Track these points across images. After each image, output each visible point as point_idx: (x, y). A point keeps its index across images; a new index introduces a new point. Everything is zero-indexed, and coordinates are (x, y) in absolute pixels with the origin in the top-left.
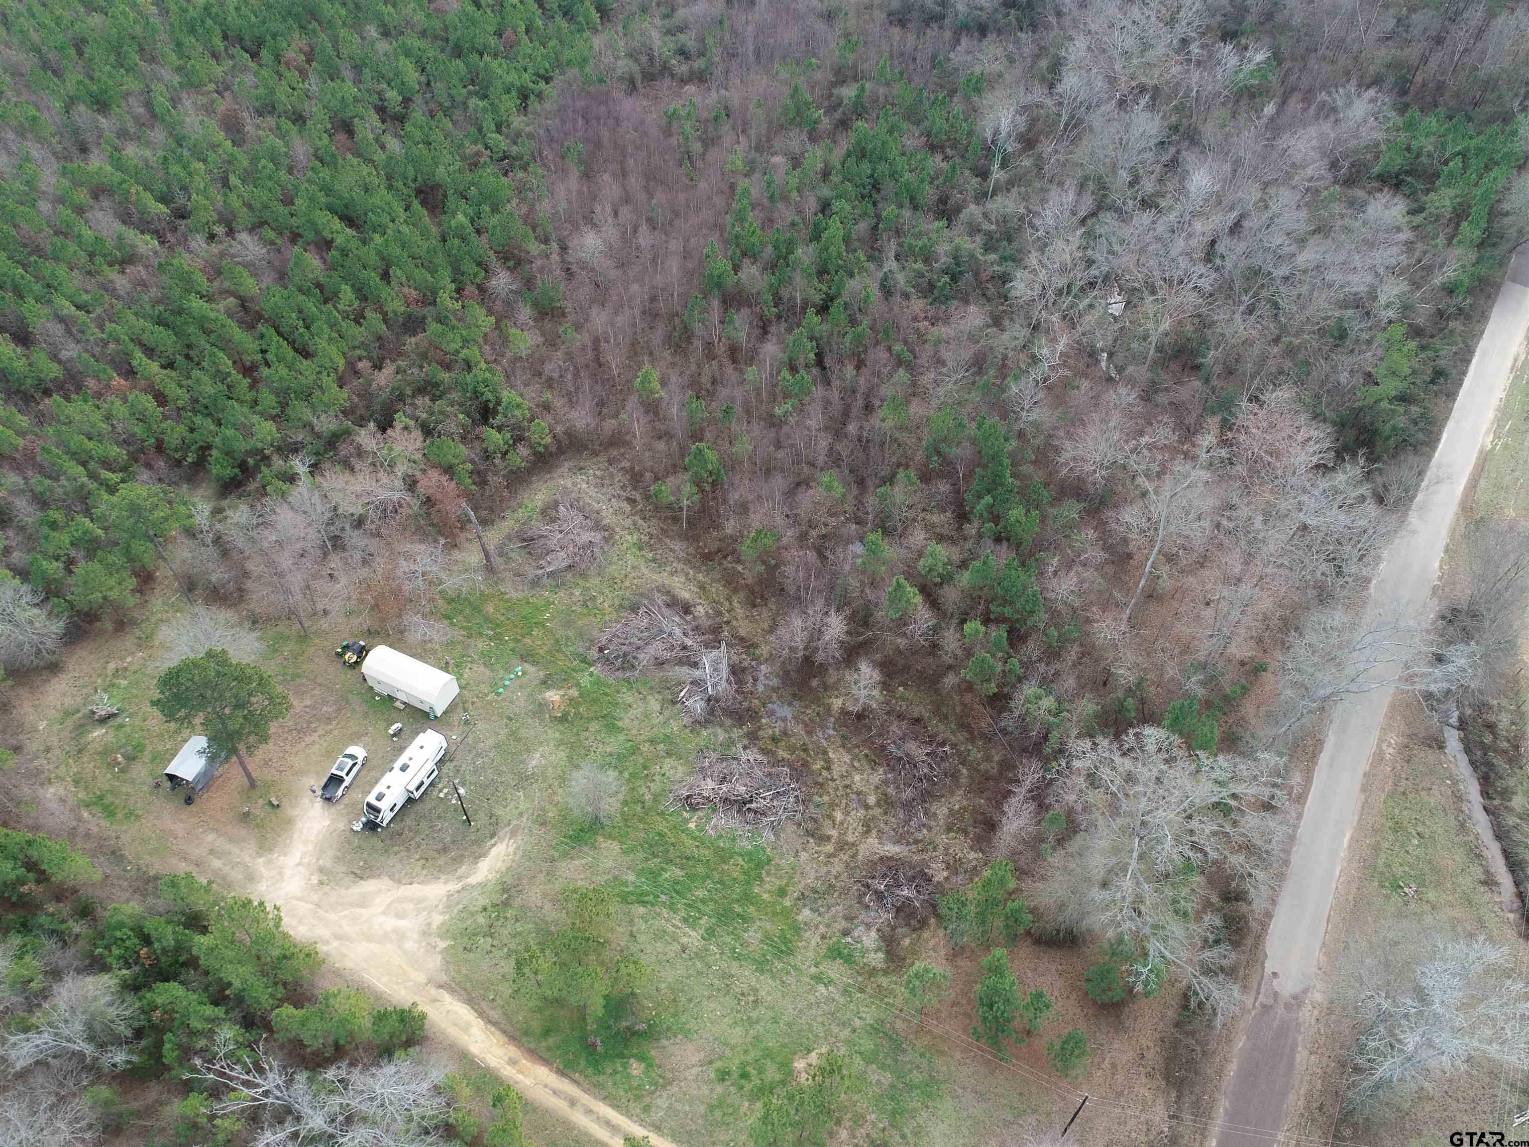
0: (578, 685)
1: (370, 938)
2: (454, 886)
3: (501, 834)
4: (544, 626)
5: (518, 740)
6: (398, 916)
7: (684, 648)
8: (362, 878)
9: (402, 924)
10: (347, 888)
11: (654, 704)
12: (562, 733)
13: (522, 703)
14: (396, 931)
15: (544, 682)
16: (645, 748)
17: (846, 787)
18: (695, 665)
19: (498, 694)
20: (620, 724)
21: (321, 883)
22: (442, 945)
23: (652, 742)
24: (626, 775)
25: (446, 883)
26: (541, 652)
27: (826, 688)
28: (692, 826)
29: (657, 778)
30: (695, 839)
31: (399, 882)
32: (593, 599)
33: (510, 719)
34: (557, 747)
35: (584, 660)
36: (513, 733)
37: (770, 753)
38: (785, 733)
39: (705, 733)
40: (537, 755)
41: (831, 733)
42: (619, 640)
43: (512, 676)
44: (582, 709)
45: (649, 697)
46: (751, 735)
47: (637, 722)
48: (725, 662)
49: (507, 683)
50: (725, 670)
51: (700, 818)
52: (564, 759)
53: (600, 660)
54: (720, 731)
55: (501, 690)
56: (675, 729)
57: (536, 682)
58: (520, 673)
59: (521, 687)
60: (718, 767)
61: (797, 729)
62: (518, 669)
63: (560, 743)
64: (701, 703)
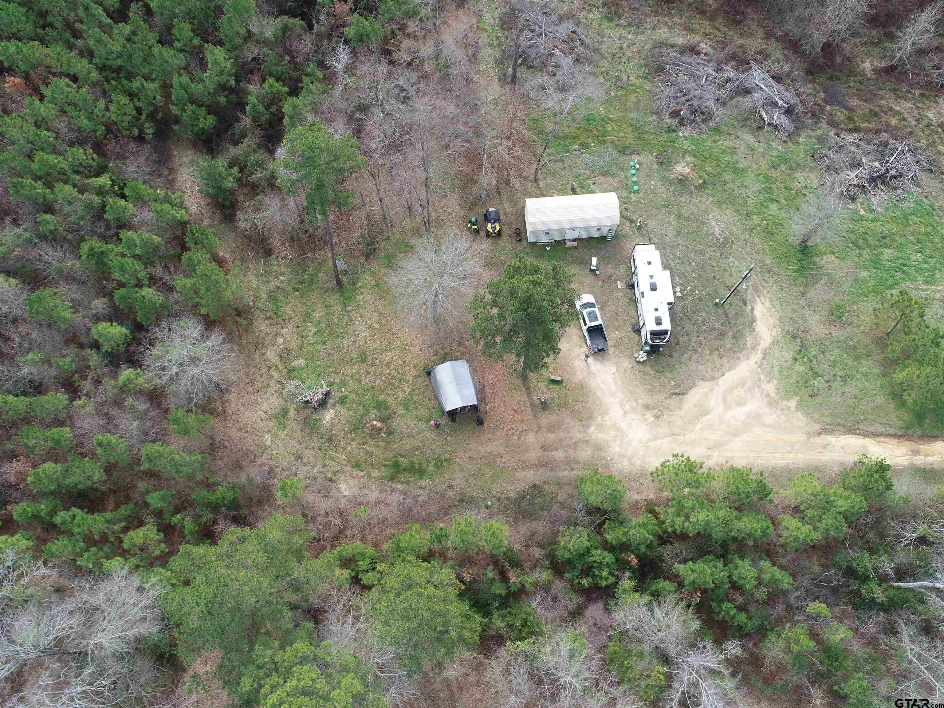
0: (686, 152)
1: (736, 433)
2: (757, 357)
3: (749, 297)
4: (611, 120)
5: (688, 219)
6: (740, 404)
7: (728, 81)
8: (683, 394)
9: (749, 407)
10: (680, 408)
11: (750, 138)
12: (713, 196)
13: (661, 189)
14: (749, 415)
15: (661, 163)
16: (774, 174)
17: (929, 125)
18: (747, 91)
19: (637, 192)
20: (740, 165)
21: (657, 417)
22: (793, 403)
24: (783, 202)
25: (747, 357)
26: (630, 140)
28: (862, 212)
31: (713, 378)
33: (665, 206)
34: (720, 207)
35: (670, 130)
36: (679, 216)
37: (856, 130)
38: (850, 110)
39: (802, 139)
40: (713, 223)
41: (881, 92)
42: (683, 99)
43: (633, 172)
44: (709, 169)
45: (739, 134)
46: (832, 124)
47: (750, 158)
48: (767, 76)
49: (635, 179)
50: (773, 83)
51: (862, 204)
52: (734, 214)
53: (682, 123)
54: (810, 133)
55: (636, 188)
56: (780, 148)
57: (655, 167)
58: (637, 166)
59: (648, 176)
60: (840, 159)
61: (854, 102)
62: (632, 164)
63: (719, 204)
64: (783, 117)
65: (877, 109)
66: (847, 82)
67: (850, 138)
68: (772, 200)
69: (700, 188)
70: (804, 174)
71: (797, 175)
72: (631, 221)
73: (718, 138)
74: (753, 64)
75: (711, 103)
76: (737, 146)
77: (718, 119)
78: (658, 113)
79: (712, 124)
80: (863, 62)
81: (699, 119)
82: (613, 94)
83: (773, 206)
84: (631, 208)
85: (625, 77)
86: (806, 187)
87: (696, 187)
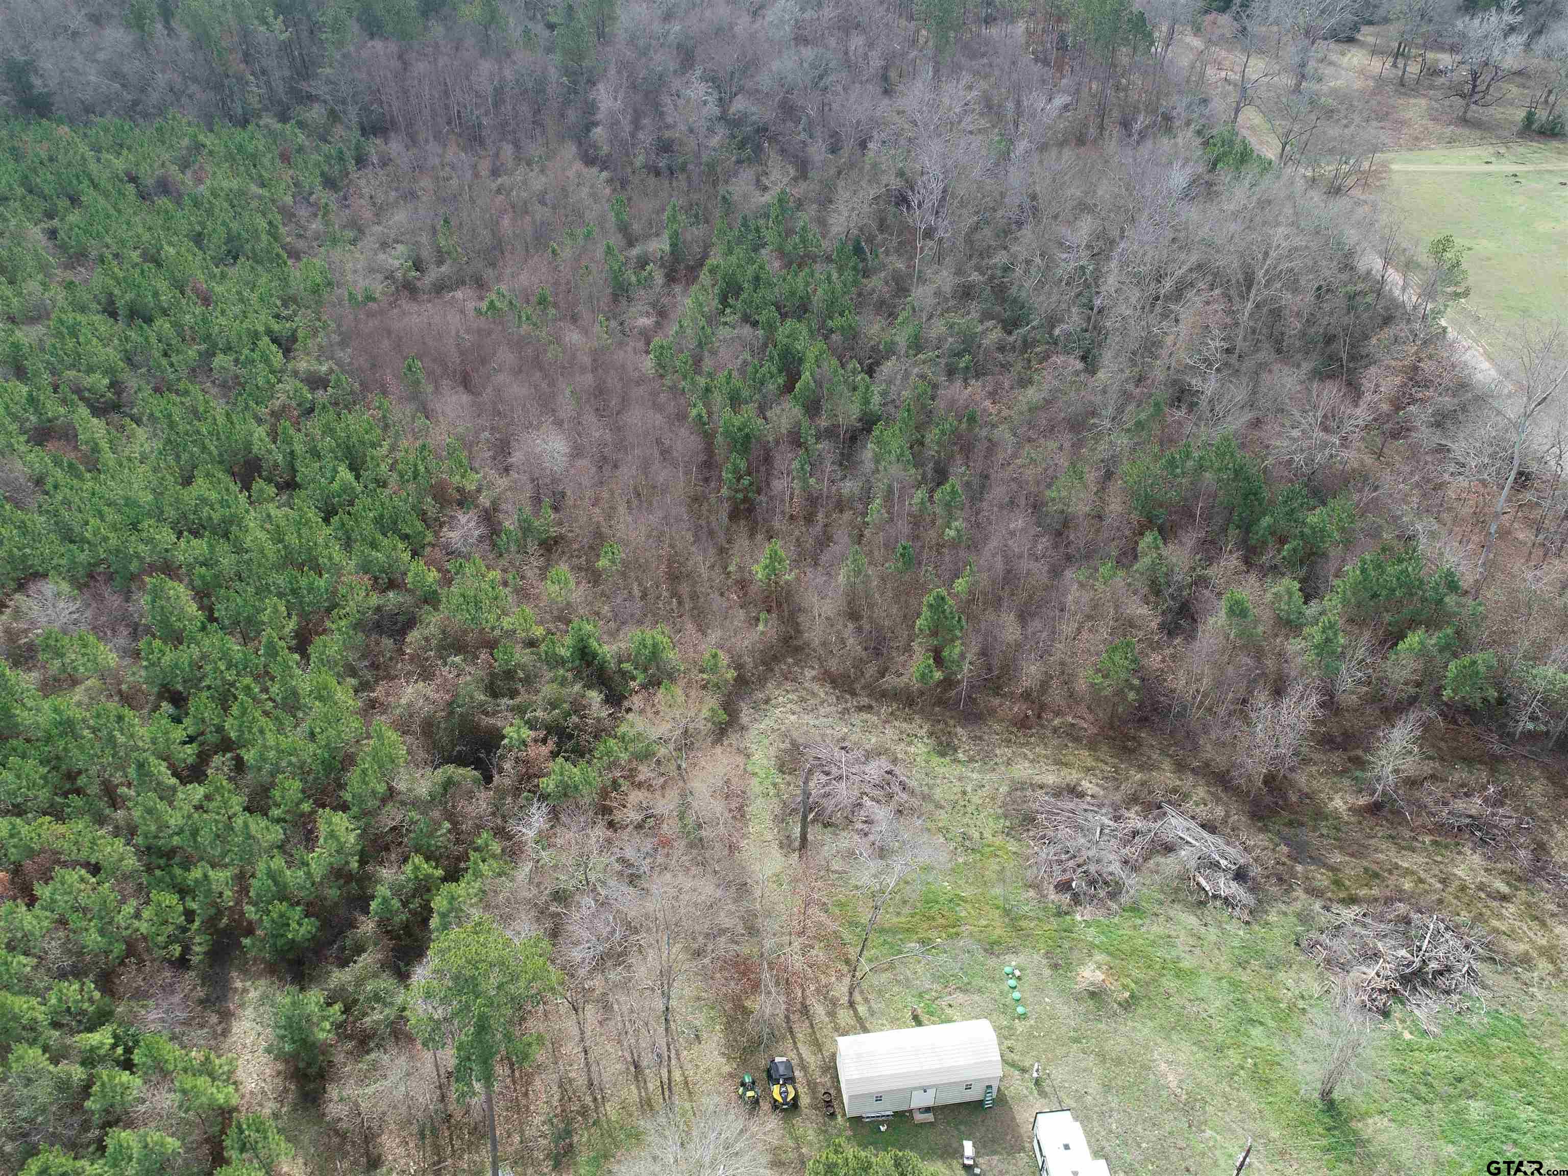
0: (1093, 946)
4: (962, 899)
5: (1118, 1062)
7: (1135, 833)
11: (1192, 920)
12: (1152, 1018)
13: (1064, 1010)
15: (1055, 967)
16: (1245, 976)
17: (1463, 888)
18: (1169, 848)
19: (1023, 1017)
20: (1185, 964)
23: (1242, 964)
24: (1271, 1024)
26: (998, 932)
27: (1307, 796)
28: (1407, 1036)
29: (1301, 1004)
30: (1431, 1050)
32: (965, 837)
33: (1076, 1040)
34: (1167, 1037)
35: (1060, 913)
36: (1102, 1057)
37: (1352, 900)
38: (1333, 869)
39: (1273, 918)
40: (1163, 1066)
41: (1372, 842)
42: (1071, 863)
43: (1012, 982)
44: (1135, 973)
45: (1172, 913)
46: (1314, 892)
47: (1197, 951)
48: (1192, 824)
49: (1016, 995)
50: (1205, 834)
51: (1403, 1021)
52: (1195, 1048)
53: (1076, 899)
54: (1284, 907)
55: (1020, 1010)
56: (1241, 933)
57: (1047, 972)
58: (1017, 973)
59: (1037, 989)
60: (1342, 946)
61: (1337, 858)
62: (1008, 969)
63: (1167, 1032)
64: (1234, 885)
65: (1375, 867)
66: (1315, 829)
67: (1349, 914)
68: (1252, 1021)
69: (1127, 1006)
70: (1292, 974)
71: (1281, 976)
72: (1024, 1070)
73: (1140, 922)
74: (1167, 807)
75: (1116, 867)
76: (1173, 933)
77: (1132, 892)
78: (1035, 886)
79: (1124, 899)
80: (1331, 799)
81: (1102, 894)
82: (960, 860)
83: (1257, 1031)
84: (1019, 1047)
85: (976, 835)
86: (1303, 997)
87: (1120, 1004)
